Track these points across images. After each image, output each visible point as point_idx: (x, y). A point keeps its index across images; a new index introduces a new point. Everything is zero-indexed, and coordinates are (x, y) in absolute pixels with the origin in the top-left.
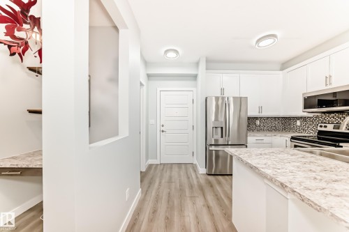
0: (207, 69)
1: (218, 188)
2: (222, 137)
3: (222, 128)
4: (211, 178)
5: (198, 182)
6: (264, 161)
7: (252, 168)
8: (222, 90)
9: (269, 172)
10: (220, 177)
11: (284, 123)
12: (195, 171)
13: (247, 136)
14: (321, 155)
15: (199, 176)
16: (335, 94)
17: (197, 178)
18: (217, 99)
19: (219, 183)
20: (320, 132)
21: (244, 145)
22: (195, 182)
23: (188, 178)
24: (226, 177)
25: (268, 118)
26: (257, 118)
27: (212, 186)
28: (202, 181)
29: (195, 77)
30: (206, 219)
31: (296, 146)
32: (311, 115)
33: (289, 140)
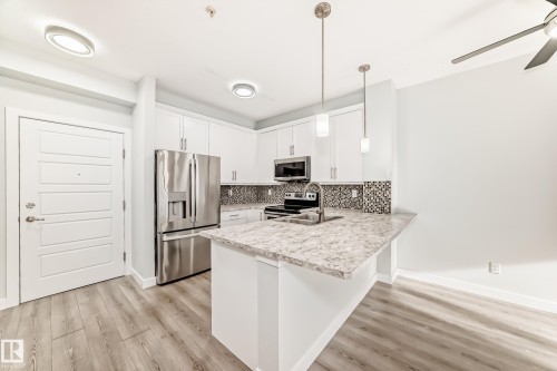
0: (157, 101)
1: (183, 299)
2: (185, 217)
3: (184, 203)
4: (165, 289)
5: (143, 304)
6: (253, 237)
7: (242, 248)
8: (183, 141)
9: (260, 247)
10: (183, 282)
11: (259, 192)
12: (132, 288)
13: (219, 212)
14: (291, 222)
15: (142, 293)
16: (294, 164)
17: (139, 298)
18: (172, 154)
19: (183, 291)
20: (287, 201)
21: (217, 225)
22: (137, 307)
23: (120, 306)
24: (193, 278)
25: (241, 186)
26: (229, 187)
27: (171, 301)
28: (151, 299)
29: (130, 108)
30: (172, 354)
31: (269, 218)
32: (279, 184)
33: (262, 211)
